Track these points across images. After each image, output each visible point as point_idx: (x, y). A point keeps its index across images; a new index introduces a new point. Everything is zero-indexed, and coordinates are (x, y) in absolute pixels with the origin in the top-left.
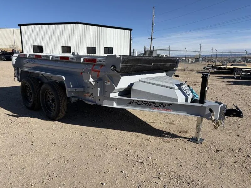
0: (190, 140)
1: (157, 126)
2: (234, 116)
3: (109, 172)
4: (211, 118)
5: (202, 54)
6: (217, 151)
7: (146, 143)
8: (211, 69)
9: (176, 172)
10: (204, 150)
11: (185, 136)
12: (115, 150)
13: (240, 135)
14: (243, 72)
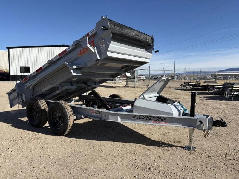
0: (185, 148)
1: (154, 138)
2: (220, 126)
3: (124, 178)
4: (202, 128)
5: (176, 72)
6: (208, 157)
7: (148, 152)
8: (188, 86)
9: (179, 175)
10: (198, 156)
11: (179, 145)
12: (124, 160)
13: (224, 143)
14: (215, 89)
